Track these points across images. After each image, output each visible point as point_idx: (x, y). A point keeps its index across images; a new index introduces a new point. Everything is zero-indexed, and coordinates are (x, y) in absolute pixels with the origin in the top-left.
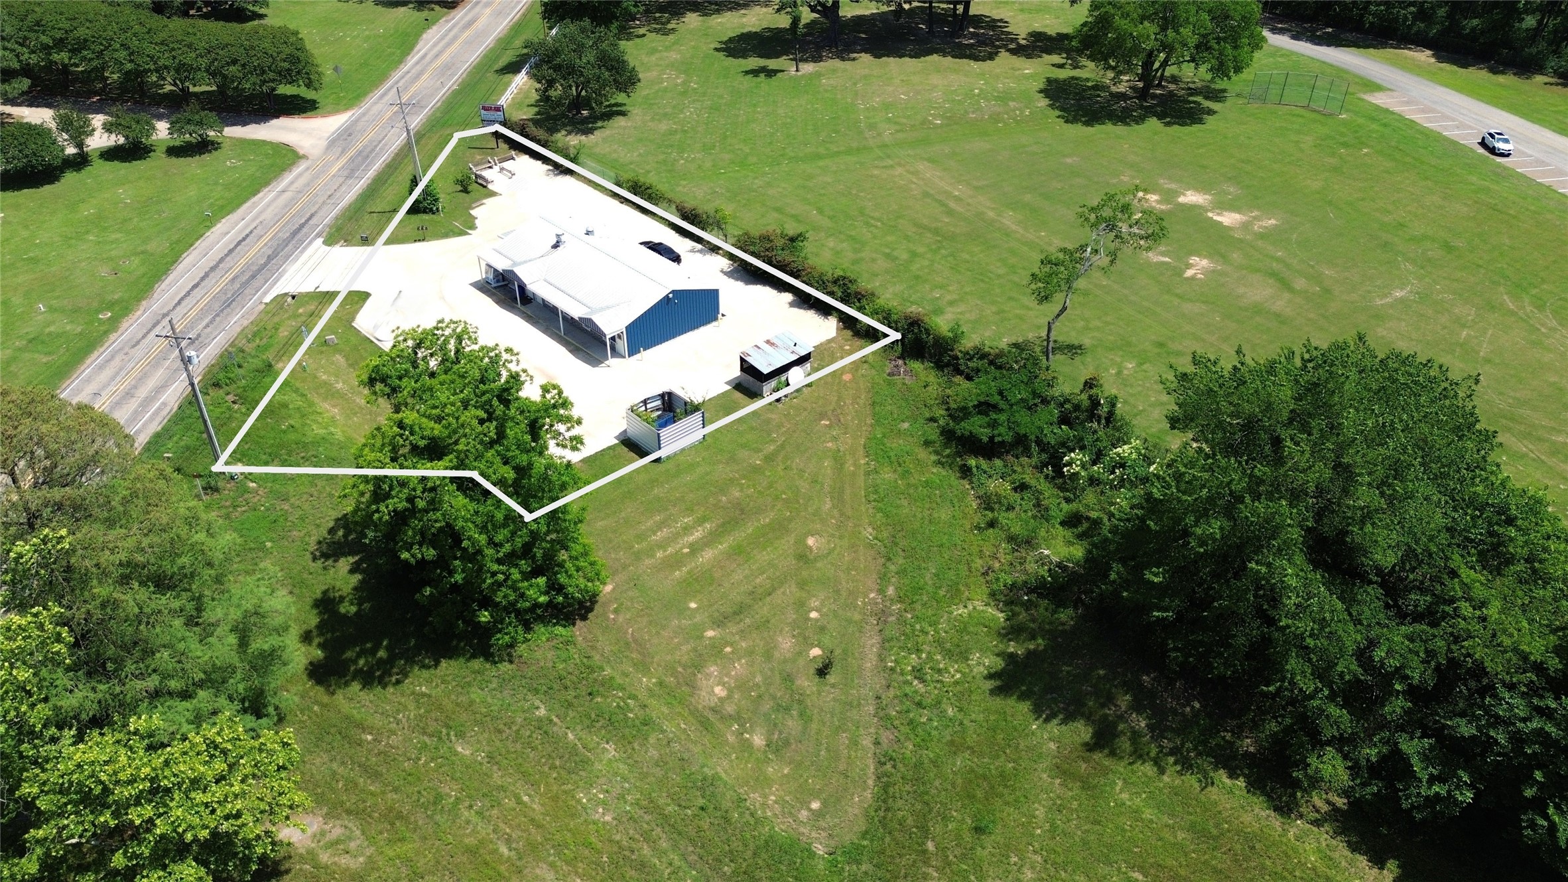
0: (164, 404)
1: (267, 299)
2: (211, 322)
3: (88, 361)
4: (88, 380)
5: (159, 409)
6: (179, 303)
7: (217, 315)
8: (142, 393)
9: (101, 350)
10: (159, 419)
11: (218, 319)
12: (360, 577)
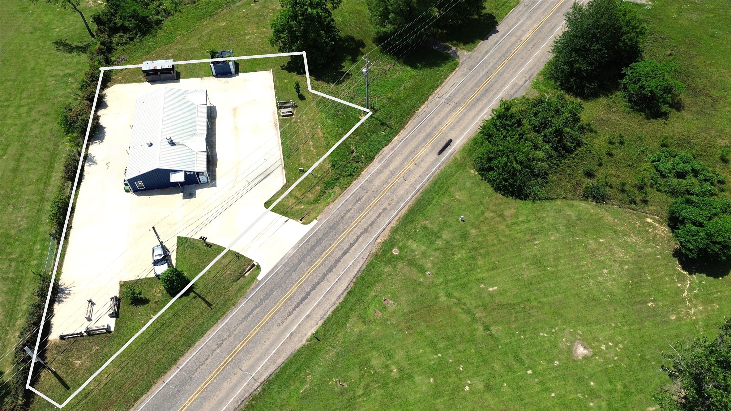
0: (380, 162)
1: (315, 222)
2: (346, 213)
3: (407, 208)
4: (408, 192)
5: (382, 159)
6: (358, 238)
7: (343, 217)
8: (387, 173)
9: (400, 214)
10: (383, 154)
11: (343, 214)
12: (342, 64)
